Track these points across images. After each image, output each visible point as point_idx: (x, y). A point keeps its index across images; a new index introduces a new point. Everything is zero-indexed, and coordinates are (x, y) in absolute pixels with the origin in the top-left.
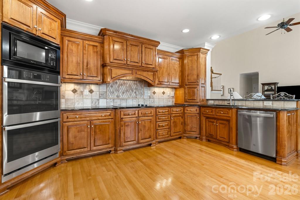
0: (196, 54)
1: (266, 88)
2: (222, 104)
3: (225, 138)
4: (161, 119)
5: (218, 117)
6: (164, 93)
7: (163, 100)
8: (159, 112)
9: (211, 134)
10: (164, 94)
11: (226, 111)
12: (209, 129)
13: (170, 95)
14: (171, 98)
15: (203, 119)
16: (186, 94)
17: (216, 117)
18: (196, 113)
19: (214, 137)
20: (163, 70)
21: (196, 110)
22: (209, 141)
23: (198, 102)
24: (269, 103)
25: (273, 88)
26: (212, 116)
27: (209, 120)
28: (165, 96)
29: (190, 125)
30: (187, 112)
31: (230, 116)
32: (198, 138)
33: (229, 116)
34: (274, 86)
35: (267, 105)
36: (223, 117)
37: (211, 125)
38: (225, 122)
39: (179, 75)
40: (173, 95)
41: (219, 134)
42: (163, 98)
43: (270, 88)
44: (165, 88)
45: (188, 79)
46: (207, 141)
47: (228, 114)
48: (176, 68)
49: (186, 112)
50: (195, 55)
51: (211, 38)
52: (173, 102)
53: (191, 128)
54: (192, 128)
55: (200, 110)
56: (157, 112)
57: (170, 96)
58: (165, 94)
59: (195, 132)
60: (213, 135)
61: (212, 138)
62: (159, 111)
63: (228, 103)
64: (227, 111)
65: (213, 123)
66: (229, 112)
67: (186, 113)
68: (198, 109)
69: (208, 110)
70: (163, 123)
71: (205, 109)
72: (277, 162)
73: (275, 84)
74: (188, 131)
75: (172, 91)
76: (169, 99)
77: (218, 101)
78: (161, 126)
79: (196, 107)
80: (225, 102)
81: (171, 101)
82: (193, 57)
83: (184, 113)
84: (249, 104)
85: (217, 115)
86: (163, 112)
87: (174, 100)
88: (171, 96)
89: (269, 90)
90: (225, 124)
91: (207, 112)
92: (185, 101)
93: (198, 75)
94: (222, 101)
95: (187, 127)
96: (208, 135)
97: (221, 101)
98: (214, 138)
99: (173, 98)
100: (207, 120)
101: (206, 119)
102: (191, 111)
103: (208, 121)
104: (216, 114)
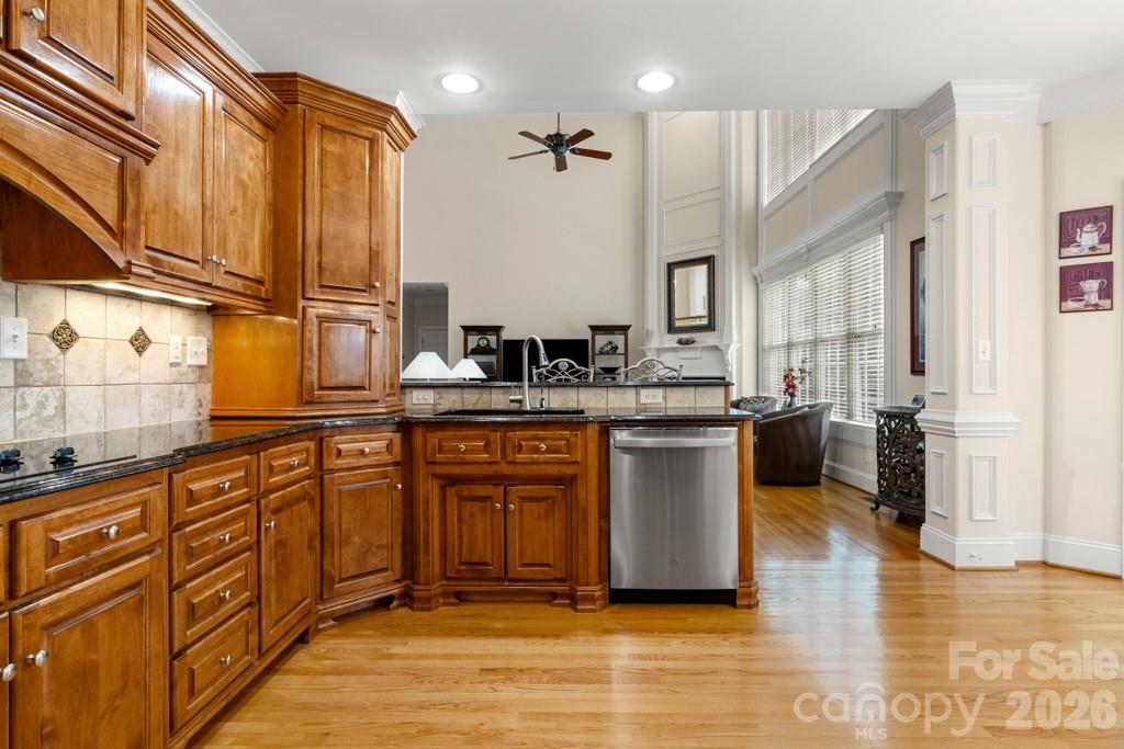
0: (366, 131)
1: (473, 341)
2: (479, 407)
3: (548, 565)
4: (204, 549)
5: (520, 470)
6: (140, 342)
7: (139, 393)
8: (192, 498)
9: (476, 559)
10: (140, 351)
11: (557, 439)
12: (461, 537)
13: (184, 355)
14: (192, 377)
15: (429, 490)
16: (311, 352)
17: (505, 469)
18: (386, 465)
19: (494, 569)
20: (174, 162)
21: (389, 447)
22: (460, 597)
23: (376, 401)
24: (655, 396)
25: (494, 345)
26: (487, 467)
27: (465, 490)
28: (154, 364)
29: (357, 539)
30: (341, 463)
31: (579, 460)
32: (395, 603)
33: (574, 460)
34: (495, 337)
35: (648, 401)
36: (542, 467)
37: (473, 516)
38: (548, 490)
39: (263, 230)
40: (203, 361)
41: (522, 553)
42: (131, 377)
43: (486, 342)
44: (149, 309)
45: (320, 263)
46: (453, 600)
47: (569, 448)
48: (250, 178)
49: (332, 462)
50: (359, 136)
51: (439, 80)
52: (201, 405)
53: (363, 556)
54: (365, 553)
55: (407, 442)
56: (180, 496)
57: (184, 368)
58: (147, 353)
59: (385, 570)
60: (486, 564)
61: (482, 577)
62: (191, 492)
63: (512, 401)
64: (568, 440)
65: (488, 504)
66: (572, 439)
67: (332, 471)
68: (397, 438)
69: (463, 439)
70: (219, 578)
71: (449, 433)
72: (738, 603)
73: (497, 330)
74: (342, 580)
75: (198, 332)
76: (177, 388)
77: (459, 390)
78: (206, 606)
79: (385, 428)
80: (493, 397)
81: (190, 404)
82: (349, 141)
83: (320, 472)
84: (590, 400)
85: (514, 463)
86: (219, 491)
87: (207, 390)
88: (190, 366)
89: (483, 348)
90: (549, 498)
91: (458, 450)
92: (306, 397)
93: (378, 253)
94: (478, 391)
95: (336, 555)
96: (458, 571)
97: (474, 390)
98: (494, 574)
99: (200, 379)
100: (451, 491)
101: (443, 488)
102: (362, 453)
103: (456, 499)
104: (510, 459)
